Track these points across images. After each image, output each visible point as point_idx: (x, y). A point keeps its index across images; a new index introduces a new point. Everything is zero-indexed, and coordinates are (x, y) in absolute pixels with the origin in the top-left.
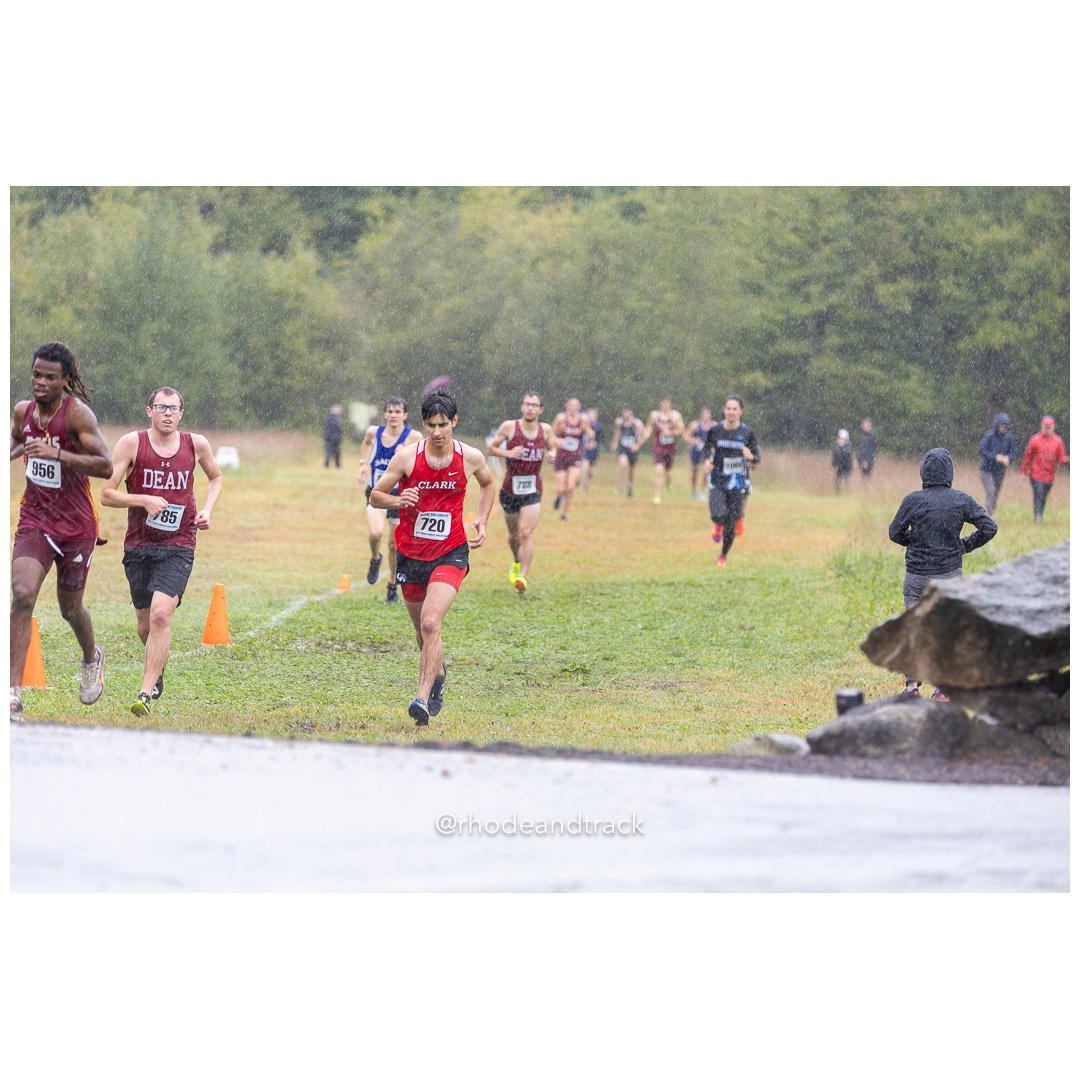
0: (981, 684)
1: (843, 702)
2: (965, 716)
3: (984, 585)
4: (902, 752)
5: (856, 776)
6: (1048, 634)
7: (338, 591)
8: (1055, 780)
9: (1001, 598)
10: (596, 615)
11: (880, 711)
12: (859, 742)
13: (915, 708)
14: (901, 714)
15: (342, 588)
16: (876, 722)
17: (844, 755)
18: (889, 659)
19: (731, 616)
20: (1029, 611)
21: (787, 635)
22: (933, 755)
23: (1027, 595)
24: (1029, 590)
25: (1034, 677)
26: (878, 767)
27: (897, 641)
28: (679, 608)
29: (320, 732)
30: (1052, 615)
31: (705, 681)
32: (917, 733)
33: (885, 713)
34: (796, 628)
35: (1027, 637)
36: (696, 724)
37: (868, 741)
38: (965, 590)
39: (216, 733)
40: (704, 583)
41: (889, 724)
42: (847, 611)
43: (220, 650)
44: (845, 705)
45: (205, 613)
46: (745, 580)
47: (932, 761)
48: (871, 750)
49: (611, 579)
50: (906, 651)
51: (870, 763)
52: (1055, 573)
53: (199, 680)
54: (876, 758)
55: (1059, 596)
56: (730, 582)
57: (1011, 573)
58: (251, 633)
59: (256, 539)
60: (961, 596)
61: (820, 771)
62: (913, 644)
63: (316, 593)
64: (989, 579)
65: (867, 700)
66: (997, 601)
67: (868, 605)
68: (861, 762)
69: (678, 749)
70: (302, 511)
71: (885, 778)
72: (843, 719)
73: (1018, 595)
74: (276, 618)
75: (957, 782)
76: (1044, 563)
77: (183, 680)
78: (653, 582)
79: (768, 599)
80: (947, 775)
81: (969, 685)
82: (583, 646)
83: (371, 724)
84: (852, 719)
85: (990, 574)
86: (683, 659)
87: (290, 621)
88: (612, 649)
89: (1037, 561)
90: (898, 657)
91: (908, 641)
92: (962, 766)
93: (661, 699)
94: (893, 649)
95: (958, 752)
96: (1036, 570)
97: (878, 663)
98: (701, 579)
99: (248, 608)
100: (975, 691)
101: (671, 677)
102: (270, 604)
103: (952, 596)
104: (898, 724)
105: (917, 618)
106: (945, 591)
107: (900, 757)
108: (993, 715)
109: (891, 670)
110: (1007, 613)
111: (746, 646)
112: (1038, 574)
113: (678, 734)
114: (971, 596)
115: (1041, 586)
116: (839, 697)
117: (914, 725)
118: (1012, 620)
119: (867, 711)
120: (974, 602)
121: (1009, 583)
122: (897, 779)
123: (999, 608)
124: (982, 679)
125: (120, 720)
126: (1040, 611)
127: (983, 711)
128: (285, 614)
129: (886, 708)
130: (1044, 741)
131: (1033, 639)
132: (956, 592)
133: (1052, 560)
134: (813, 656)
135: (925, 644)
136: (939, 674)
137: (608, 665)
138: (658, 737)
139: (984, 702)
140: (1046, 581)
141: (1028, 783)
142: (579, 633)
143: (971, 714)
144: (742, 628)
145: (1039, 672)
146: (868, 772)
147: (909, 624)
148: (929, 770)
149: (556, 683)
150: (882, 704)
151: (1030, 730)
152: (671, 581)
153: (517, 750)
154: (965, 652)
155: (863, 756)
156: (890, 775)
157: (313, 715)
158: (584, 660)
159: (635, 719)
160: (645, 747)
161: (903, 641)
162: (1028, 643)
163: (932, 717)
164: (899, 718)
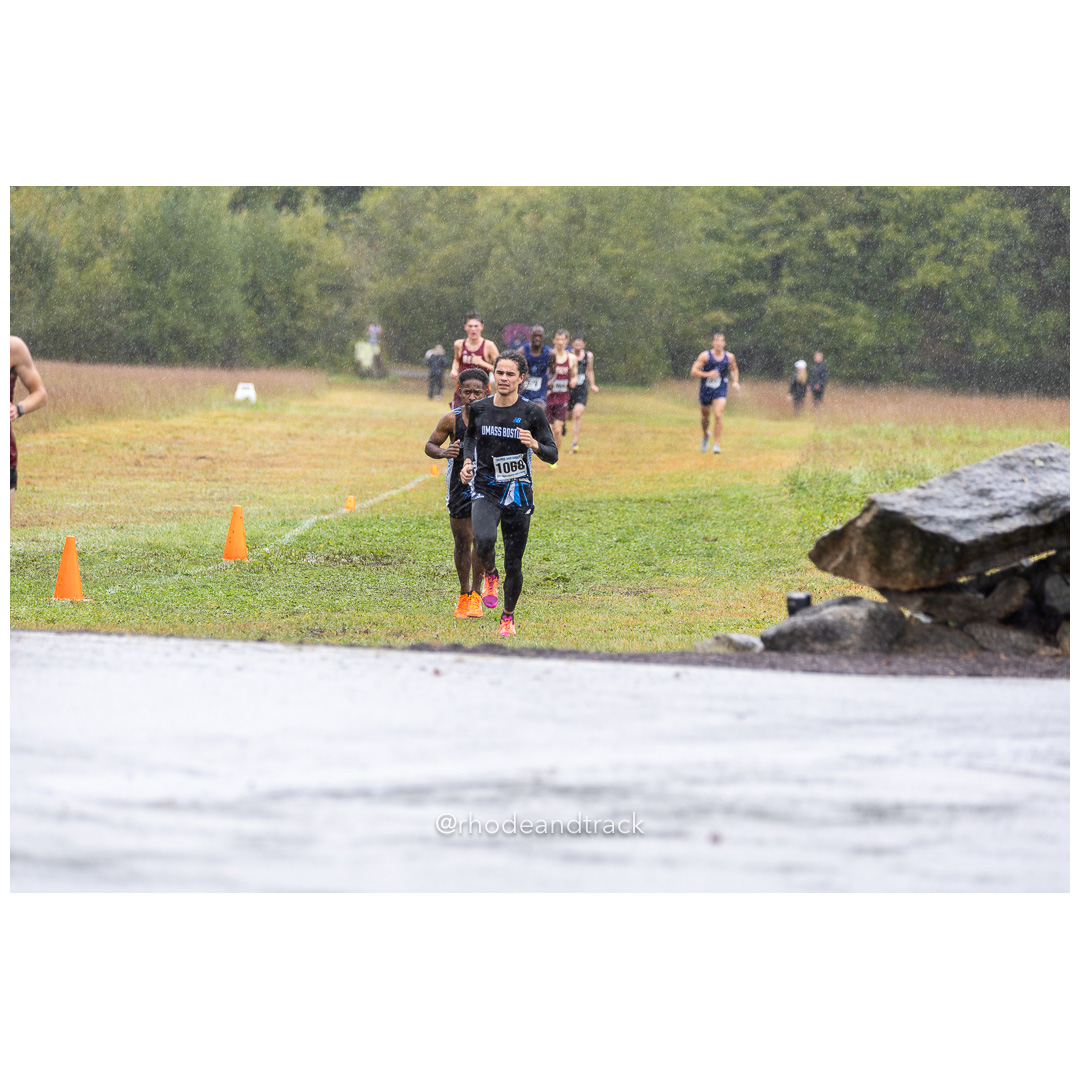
0: (916, 587)
1: (793, 604)
2: (902, 615)
3: (917, 498)
4: (846, 648)
5: (805, 670)
6: (976, 541)
7: (344, 511)
8: (983, 672)
9: (932, 509)
10: (575, 530)
11: (826, 612)
12: (808, 639)
13: (858, 608)
14: (845, 615)
15: (348, 508)
16: (822, 622)
17: (794, 652)
18: (833, 565)
19: (696, 529)
20: (958, 521)
21: (746, 545)
22: (874, 650)
23: (956, 507)
24: (958, 502)
25: (963, 580)
26: (825, 662)
27: (841, 549)
28: (652, 522)
29: (328, 637)
30: (979, 524)
31: (673, 587)
32: (859, 631)
33: (831, 614)
34: (754, 538)
35: (955, 543)
36: (664, 626)
37: (815, 639)
38: (900, 503)
39: (235, 638)
40: (672, 500)
41: (835, 622)
42: (799, 523)
43: (239, 565)
44: (795, 607)
45: (226, 532)
46: (707, 497)
47: (872, 656)
48: (818, 646)
49: (588, 497)
50: (848, 557)
51: (818, 659)
52: (981, 487)
53: (221, 592)
54: (822, 653)
55: (984, 507)
56: (695, 498)
57: (942, 487)
58: (267, 549)
59: (272, 465)
60: (898, 508)
61: (773, 666)
62: (854, 552)
63: (324, 512)
64: (922, 493)
65: (815, 602)
66: (930, 513)
67: (819, 517)
68: (809, 658)
69: (648, 648)
70: (312, 439)
71: (831, 672)
72: (793, 619)
73: (947, 507)
74: (289, 536)
75: (894, 674)
76: (971, 478)
77: (206, 592)
78: (626, 499)
79: (729, 513)
80: (886, 668)
81: (904, 588)
82: (563, 557)
83: (374, 629)
84: (801, 619)
85: (922, 488)
86: (653, 568)
87: (301, 538)
88: (590, 560)
89: (964, 476)
90: (841, 564)
91: (851, 549)
92: (898, 660)
93: (633, 603)
94: (837, 556)
95: (896, 647)
96: (964, 485)
97: (824, 569)
98: (669, 496)
99: (264, 527)
100: (910, 593)
101: (643, 585)
102: (284, 523)
103: (889, 508)
104: (842, 622)
105: (859, 528)
106: (884, 503)
107: (844, 652)
108: (927, 614)
109: (836, 574)
110: (939, 523)
111: (709, 556)
112: (965, 488)
113: (648, 635)
114: (906, 508)
115: (968, 498)
116: (790, 600)
117: (856, 624)
118: (943, 529)
119: (815, 612)
120: (909, 513)
121: (939, 496)
122: (841, 672)
123: (931, 518)
124: (916, 582)
125: (149, 628)
126: (967, 521)
127: (918, 610)
128: (297, 531)
129: (832, 609)
130: (973, 637)
131: (962, 546)
132: (893, 505)
133: (978, 475)
134: (769, 564)
135: (865, 552)
136: (877, 577)
137: (586, 574)
138: (631, 638)
139: (918, 602)
140: (973, 494)
141: (958, 674)
142: (560, 545)
143: (907, 613)
144: (705, 539)
145: (966, 576)
146: (815, 666)
147: (851, 534)
148: (870, 664)
149: (540, 591)
150: (828, 605)
151: (961, 627)
152: (643, 497)
153: (502, 651)
154: (901, 558)
155: (812, 652)
156: (836, 668)
157: (321, 622)
158: (564, 570)
159: (610, 622)
160: (619, 646)
161: (846, 549)
162: (957, 549)
163: (872, 616)
164: (843, 618)
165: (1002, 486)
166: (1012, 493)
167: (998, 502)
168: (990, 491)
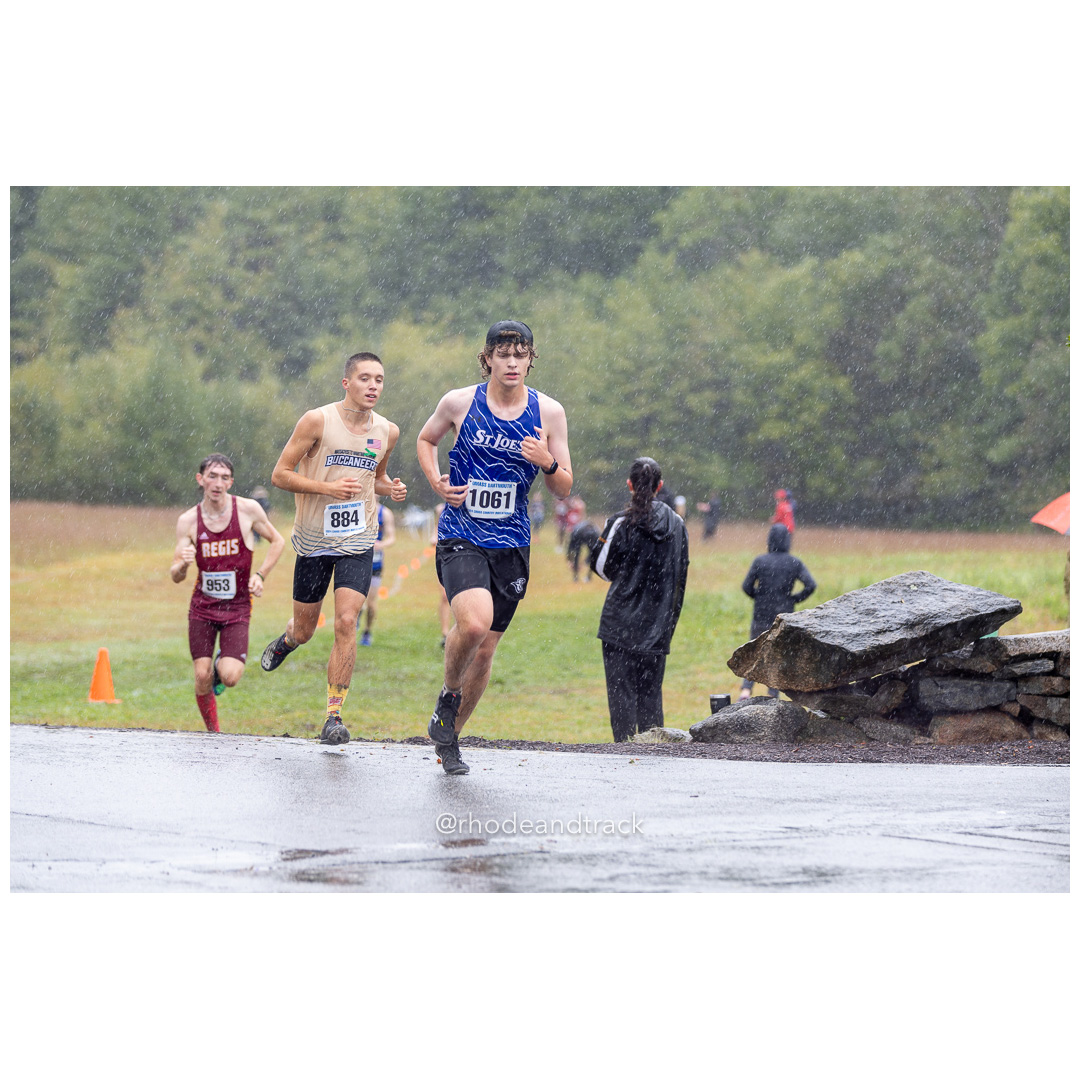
0: (816, 689)
1: (714, 703)
2: (803, 711)
3: (816, 617)
4: (760, 739)
6: (864, 652)
9: (828, 626)
11: (743, 710)
12: (729, 732)
13: (769, 707)
14: (758, 712)
16: (740, 717)
17: (719, 742)
18: (749, 671)
20: (849, 635)
22: (783, 740)
23: (847, 624)
24: (849, 620)
25: (853, 683)
27: (754, 658)
30: (866, 638)
32: (771, 725)
33: (746, 711)
35: (847, 652)
37: (735, 731)
38: (803, 620)
41: (750, 718)
44: (718, 705)
47: (783, 745)
48: (738, 738)
50: (760, 665)
51: (739, 747)
52: (867, 607)
54: (742, 743)
55: (870, 623)
57: (836, 608)
60: (801, 625)
62: (766, 661)
64: (820, 613)
66: (826, 628)
68: (732, 747)
72: (716, 715)
73: (840, 624)
75: (803, 760)
76: (859, 600)
80: (796, 755)
81: (806, 690)
84: (722, 716)
85: (821, 608)
89: (853, 599)
90: (755, 670)
91: (762, 658)
93: (558, 701)
94: (752, 665)
95: (800, 738)
96: (854, 606)
100: (812, 694)
103: (794, 625)
104: (756, 717)
105: (769, 641)
106: (788, 621)
107: (760, 742)
108: (823, 710)
110: (834, 637)
114: (807, 625)
115: (857, 616)
116: (712, 700)
117: (768, 719)
118: (837, 642)
119: (732, 710)
120: (809, 629)
121: (834, 615)
122: (759, 759)
123: (827, 633)
124: (816, 685)
126: (858, 635)
127: (816, 707)
129: (747, 708)
130: (861, 729)
131: (853, 654)
132: (797, 622)
133: (865, 598)
135: (775, 660)
136: (784, 681)
139: (817, 701)
140: (861, 613)
141: (854, 760)
143: (807, 709)
145: (857, 679)
146: (737, 755)
147: (762, 647)
148: (782, 752)
151: (851, 721)
154: (803, 665)
155: (732, 742)
161: (759, 659)
162: (849, 658)
163: (781, 713)
165: (884, 607)
166: (893, 612)
167: (881, 620)
168: (875, 610)
